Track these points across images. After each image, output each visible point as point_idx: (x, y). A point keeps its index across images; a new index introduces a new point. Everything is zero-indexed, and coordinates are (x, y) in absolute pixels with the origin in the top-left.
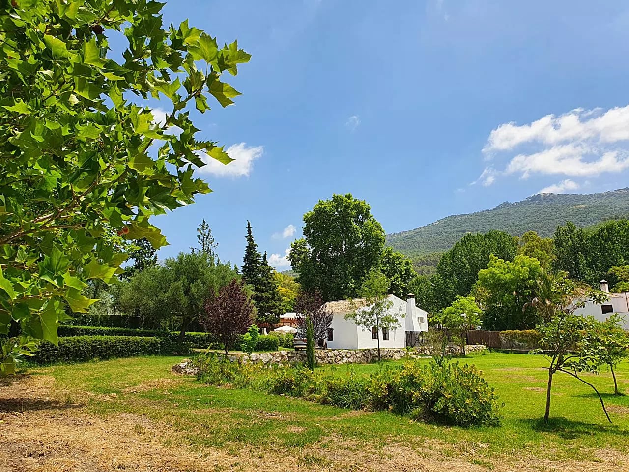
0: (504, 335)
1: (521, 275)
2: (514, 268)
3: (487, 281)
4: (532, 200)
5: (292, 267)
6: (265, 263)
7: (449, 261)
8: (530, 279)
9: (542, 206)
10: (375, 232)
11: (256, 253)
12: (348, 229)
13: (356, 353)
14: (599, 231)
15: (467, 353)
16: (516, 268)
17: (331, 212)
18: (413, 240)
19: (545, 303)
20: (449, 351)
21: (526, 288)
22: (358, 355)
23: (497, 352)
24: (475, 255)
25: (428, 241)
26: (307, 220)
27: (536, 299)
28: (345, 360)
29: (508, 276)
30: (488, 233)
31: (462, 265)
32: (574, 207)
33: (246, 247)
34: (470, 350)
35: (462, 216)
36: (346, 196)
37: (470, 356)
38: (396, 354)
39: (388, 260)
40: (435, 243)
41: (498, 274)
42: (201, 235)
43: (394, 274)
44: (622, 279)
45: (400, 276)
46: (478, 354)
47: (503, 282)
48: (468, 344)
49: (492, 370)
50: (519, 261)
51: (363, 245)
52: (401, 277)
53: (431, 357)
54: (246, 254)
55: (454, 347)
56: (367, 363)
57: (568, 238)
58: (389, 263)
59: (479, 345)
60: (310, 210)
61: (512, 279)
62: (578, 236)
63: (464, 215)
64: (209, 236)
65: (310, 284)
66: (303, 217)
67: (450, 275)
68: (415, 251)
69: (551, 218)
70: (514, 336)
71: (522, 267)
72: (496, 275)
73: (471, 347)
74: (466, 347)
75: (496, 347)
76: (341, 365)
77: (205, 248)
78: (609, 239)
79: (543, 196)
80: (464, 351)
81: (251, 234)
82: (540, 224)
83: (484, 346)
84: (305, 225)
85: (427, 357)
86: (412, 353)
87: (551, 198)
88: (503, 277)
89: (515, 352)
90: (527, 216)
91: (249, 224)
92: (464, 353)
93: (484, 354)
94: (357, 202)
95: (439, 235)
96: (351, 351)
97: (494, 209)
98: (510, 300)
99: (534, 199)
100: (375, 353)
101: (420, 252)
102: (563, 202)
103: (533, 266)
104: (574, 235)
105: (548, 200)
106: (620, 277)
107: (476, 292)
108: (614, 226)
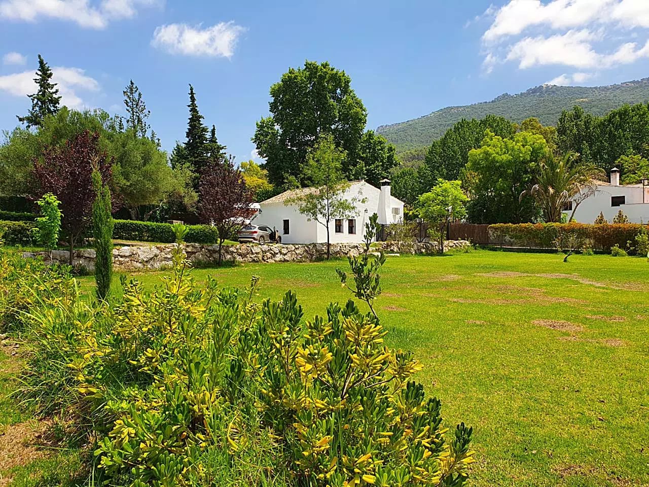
0: (493, 229)
1: (521, 155)
2: (513, 147)
3: (479, 164)
4: (533, 93)
5: (257, 150)
6: (213, 140)
7: (439, 150)
8: (531, 161)
9: (543, 99)
10: (354, 111)
11: (201, 126)
12: (324, 107)
13: (296, 249)
14: (610, 117)
15: (445, 250)
16: (516, 147)
17: (302, 83)
18: (406, 133)
19: (547, 191)
20: (423, 247)
21: (526, 172)
22: (298, 252)
23: (483, 249)
24: (468, 143)
25: (422, 134)
26: (274, 93)
27: (537, 186)
28: (279, 257)
29: (505, 157)
30: (484, 118)
31: (453, 155)
32: (577, 101)
33: (189, 119)
34: (450, 247)
35: (458, 107)
36: (322, 65)
37: (449, 253)
38: (352, 250)
39: (369, 145)
40: (428, 137)
41: (493, 154)
42: (129, 101)
43: (375, 162)
44: (630, 171)
45: (381, 164)
46: (460, 251)
47: (498, 164)
48: (448, 239)
49: (475, 276)
50: (521, 139)
51: (340, 127)
52: (382, 166)
53: (398, 255)
54: (189, 127)
55: (430, 242)
56: (311, 261)
57: (573, 125)
58: (370, 149)
59: (461, 241)
60: (278, 81)
61: (509, 160)
62: (585, 122)
63: (461, 107)
64: (140, 102)
65: (278, 172)
66: (270, 90)
67: (438, 167)
68: (406, 145)
69: (551, 112)
70: (505, 231)
71: (523, 146)
72: (490, 155)
73: (451, 243)
74: (446, 243)
75: (482, 243)
76: (272, 264)
77: (135, 117)
78: (620, 126)
79: (546, 88)
80: (442, 248)
81: (195, 103)
82: (539, 119)
83: (467, 242)
84: (272, 100)
85: (393, 255)
86: (374, 248)
87: (555, 90)
88: (498, 158)
89: (505, 250)
90: (526, 110)
91: (192, 89)
92: (442, 249)
93: (467, 252)
94: (335, 71)
95: (433, 128)
96: (289, 246)
97: (492, 102)
98: (504, 187)
99: (534, 91)
100: (323, 248)
101: (412, 146)
102: (566, 95)
103: (537, 146)
104: (580, 121)
105: (550, 93)
106: (627, 168)
107: (465, 178)
108: (627, 111)
